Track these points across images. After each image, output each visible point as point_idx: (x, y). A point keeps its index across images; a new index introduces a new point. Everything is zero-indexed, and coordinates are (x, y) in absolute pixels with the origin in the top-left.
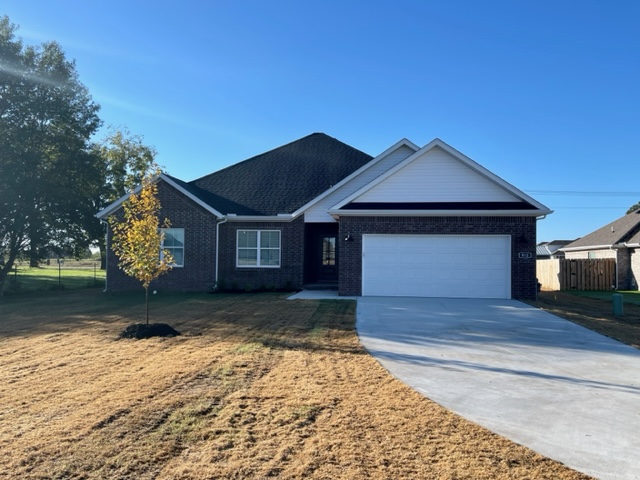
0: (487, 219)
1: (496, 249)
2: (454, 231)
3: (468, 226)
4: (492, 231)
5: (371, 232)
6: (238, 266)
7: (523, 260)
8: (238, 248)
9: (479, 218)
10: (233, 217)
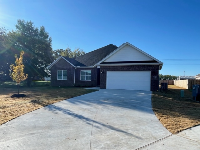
0: (143, 66)
1: (146, 76)
2: (133, 70)
3: (137, 68)
4: (144, 70)
5: (109, 70)
6: (81, 80)
7: (154, 79)
8: (81, 75)
9: (140, 66)
10: (79, 67)
